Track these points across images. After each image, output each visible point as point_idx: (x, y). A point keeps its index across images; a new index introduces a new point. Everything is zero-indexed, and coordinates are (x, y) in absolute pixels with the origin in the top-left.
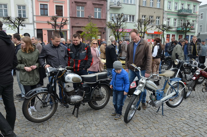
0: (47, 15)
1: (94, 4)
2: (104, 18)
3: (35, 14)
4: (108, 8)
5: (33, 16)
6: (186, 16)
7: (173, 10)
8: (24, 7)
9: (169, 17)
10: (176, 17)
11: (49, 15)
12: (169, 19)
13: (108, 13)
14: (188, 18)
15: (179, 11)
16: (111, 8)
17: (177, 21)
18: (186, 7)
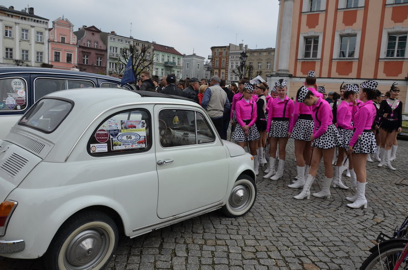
0: (59, 61)
1: (96, 54)
2: (104, 66)
3: (50, 60)
4: (108, 58)
5: (49, 61)
6: (172, 67)
7: (161, 62)
8: (41, 53)
9: (157, 67)
10: (163, 68)
11: (61, 61)
12: (157, 69)
13: (108, 62)
14: (174, 69)
15: (166, 63)
16: (110, 58)
17: (164, 72)
18: (171, 60)
